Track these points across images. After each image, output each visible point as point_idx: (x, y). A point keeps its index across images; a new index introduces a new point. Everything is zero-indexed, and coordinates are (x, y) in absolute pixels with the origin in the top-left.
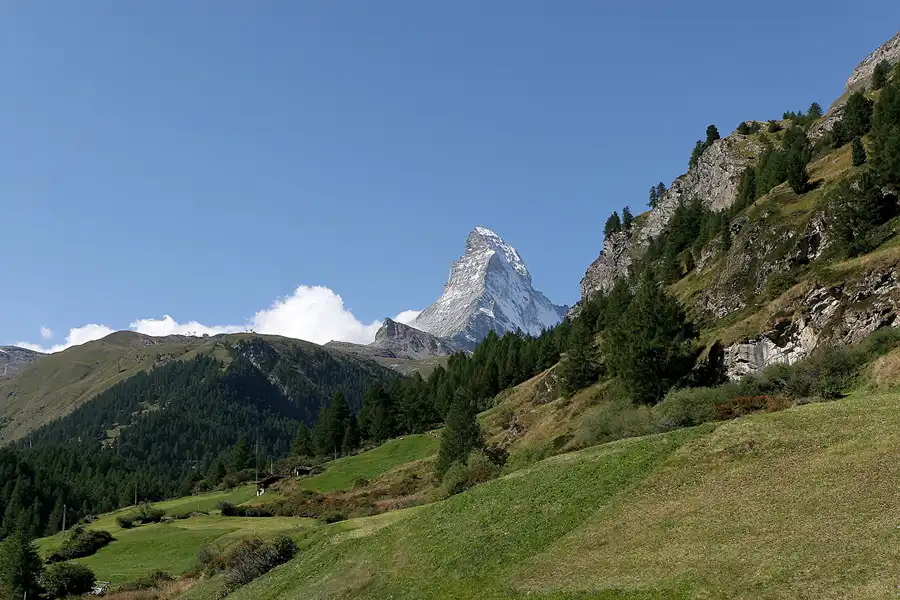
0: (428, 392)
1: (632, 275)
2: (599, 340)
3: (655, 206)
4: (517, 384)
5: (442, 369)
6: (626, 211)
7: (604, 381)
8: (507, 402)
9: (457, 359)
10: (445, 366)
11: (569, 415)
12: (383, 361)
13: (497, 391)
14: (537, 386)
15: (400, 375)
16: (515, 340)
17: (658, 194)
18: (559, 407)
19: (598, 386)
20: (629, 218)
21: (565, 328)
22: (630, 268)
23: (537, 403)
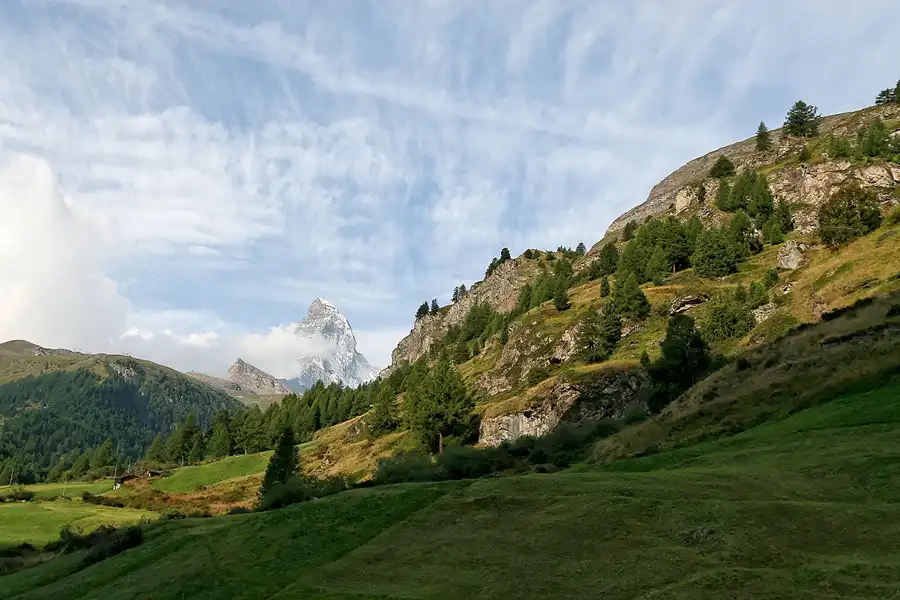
0: (263, 422)
1: (432, 352)
2: (400, 399)
3: (457, 301)
4: (334, 424)
5: (276, 405)
6: (434, 302)
7: (399, 432)
8: (325, 437)
9: (290, 399)
10: (280, 403)
11: (371, 455)
12: (230, 392)
13: (318, 426)
14: (349, 429)
15: (243, 405)
16: (336, 389)
17: (460, 293)
18: (364, 447)
19: (394, 436)
20: (435, 308)
21: (375, 385)
22: (432, 346)
23: (346, 443)
